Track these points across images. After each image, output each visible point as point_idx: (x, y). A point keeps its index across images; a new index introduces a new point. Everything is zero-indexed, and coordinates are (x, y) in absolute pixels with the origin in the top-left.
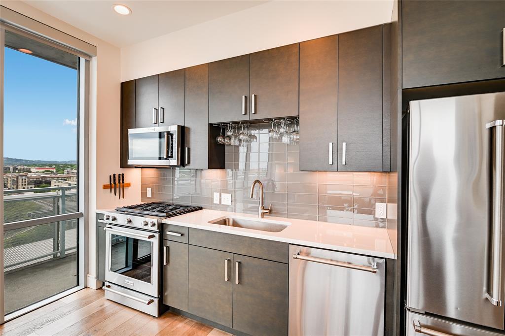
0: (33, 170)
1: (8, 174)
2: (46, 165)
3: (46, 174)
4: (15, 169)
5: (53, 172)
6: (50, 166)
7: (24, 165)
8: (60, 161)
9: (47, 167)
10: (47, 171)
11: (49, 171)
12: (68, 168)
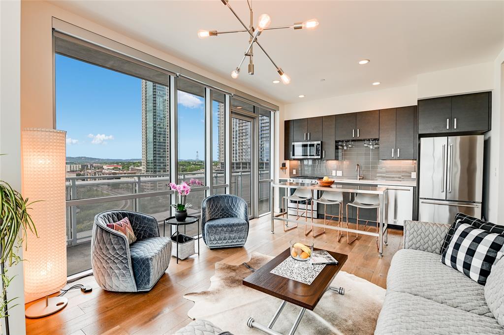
0: (105, 167)
1: (88, 171)
2: (114, 163)
3: (116, 170)
4: (92, 165)
5: (120, 169)
6: (117, 163)
7: (98, 163)
8: (124, 159)
9: (115, 165)
10: (116, 168)
11: (117, 168)
12: (131, 165)
